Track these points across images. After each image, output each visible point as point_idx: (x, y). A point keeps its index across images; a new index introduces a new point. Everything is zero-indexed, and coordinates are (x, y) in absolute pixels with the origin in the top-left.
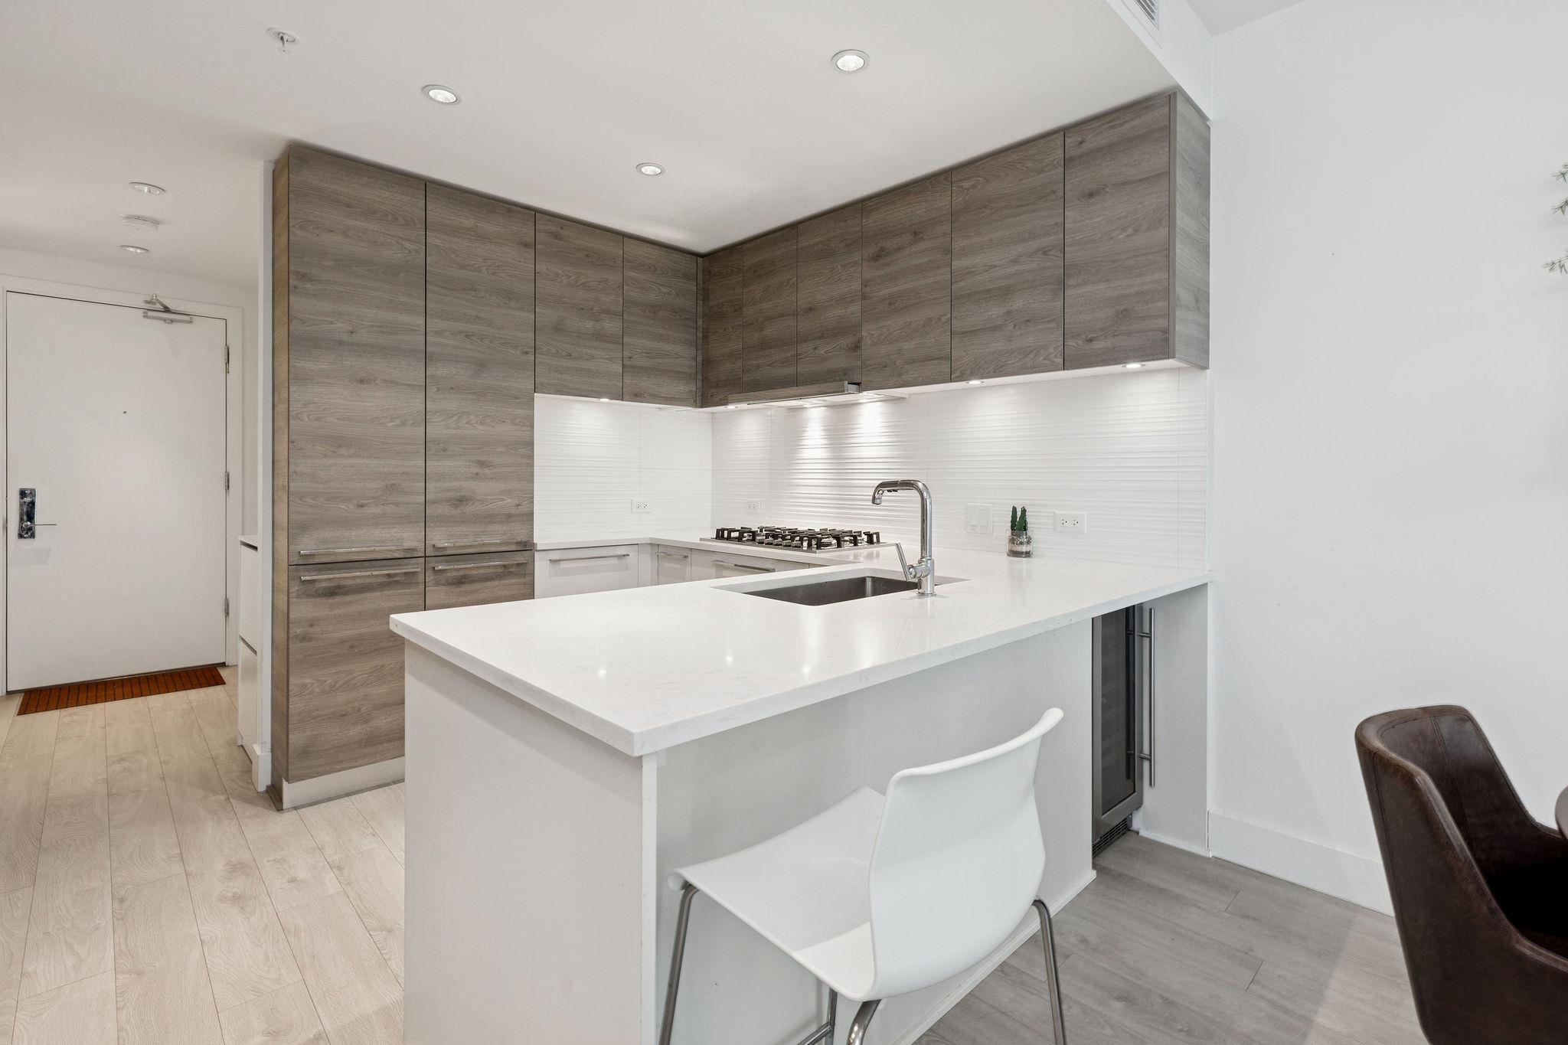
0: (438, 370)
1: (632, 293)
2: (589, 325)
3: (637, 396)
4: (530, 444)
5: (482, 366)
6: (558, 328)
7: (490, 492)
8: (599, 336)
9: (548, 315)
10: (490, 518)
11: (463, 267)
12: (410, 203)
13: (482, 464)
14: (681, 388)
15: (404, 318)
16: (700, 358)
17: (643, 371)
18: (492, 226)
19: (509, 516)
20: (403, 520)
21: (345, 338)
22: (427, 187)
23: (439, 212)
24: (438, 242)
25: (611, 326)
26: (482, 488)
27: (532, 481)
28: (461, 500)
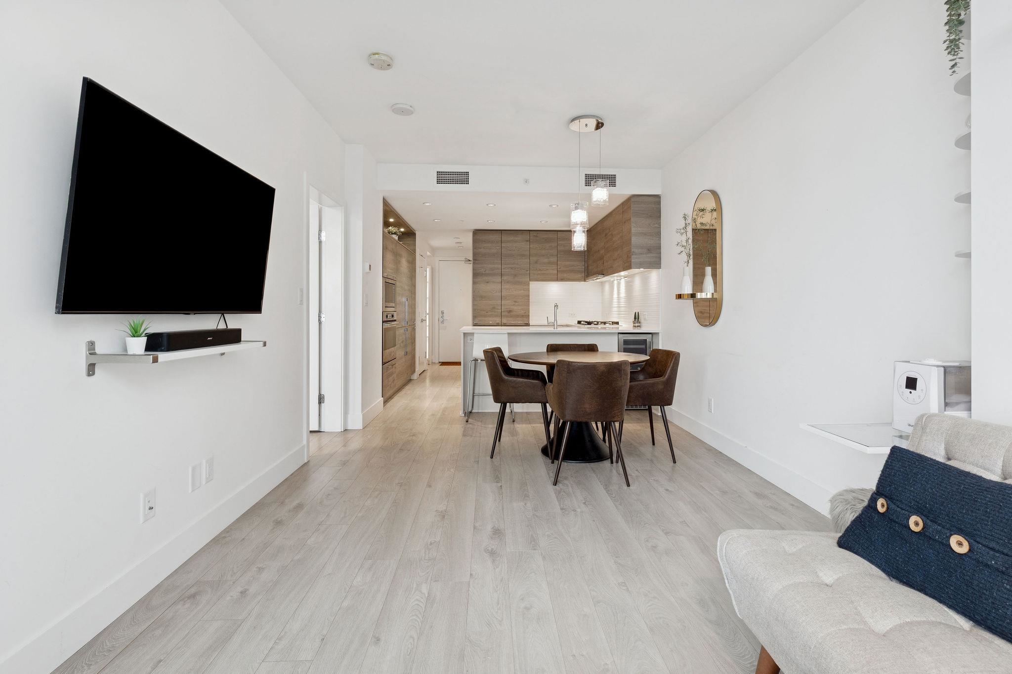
0: (505, 278)
1: (560, 248)
2: (546, 260)
3: (562, 280)
4: (529, 296)
5: (515, 276)
6: (536, 262)
7: (517, 309)
8: (550, 263)
9: (533, 259)
10: (518, 316)
11: (510, 251)
12: (497, 237)
13: (515, 302)
14: (579, 276)
15: (496, 266)
16: (586, 265)
17: (563, 272)
18: (519, 238)
19: (523, 316)
20: (496, 316)
21: (484, 273)
22: (501, 231)
23: (505, 238)
24: (504, 246)
25: (554, 259)
26: (515, 308)
27: (529, 306)
28: (510, 311)
